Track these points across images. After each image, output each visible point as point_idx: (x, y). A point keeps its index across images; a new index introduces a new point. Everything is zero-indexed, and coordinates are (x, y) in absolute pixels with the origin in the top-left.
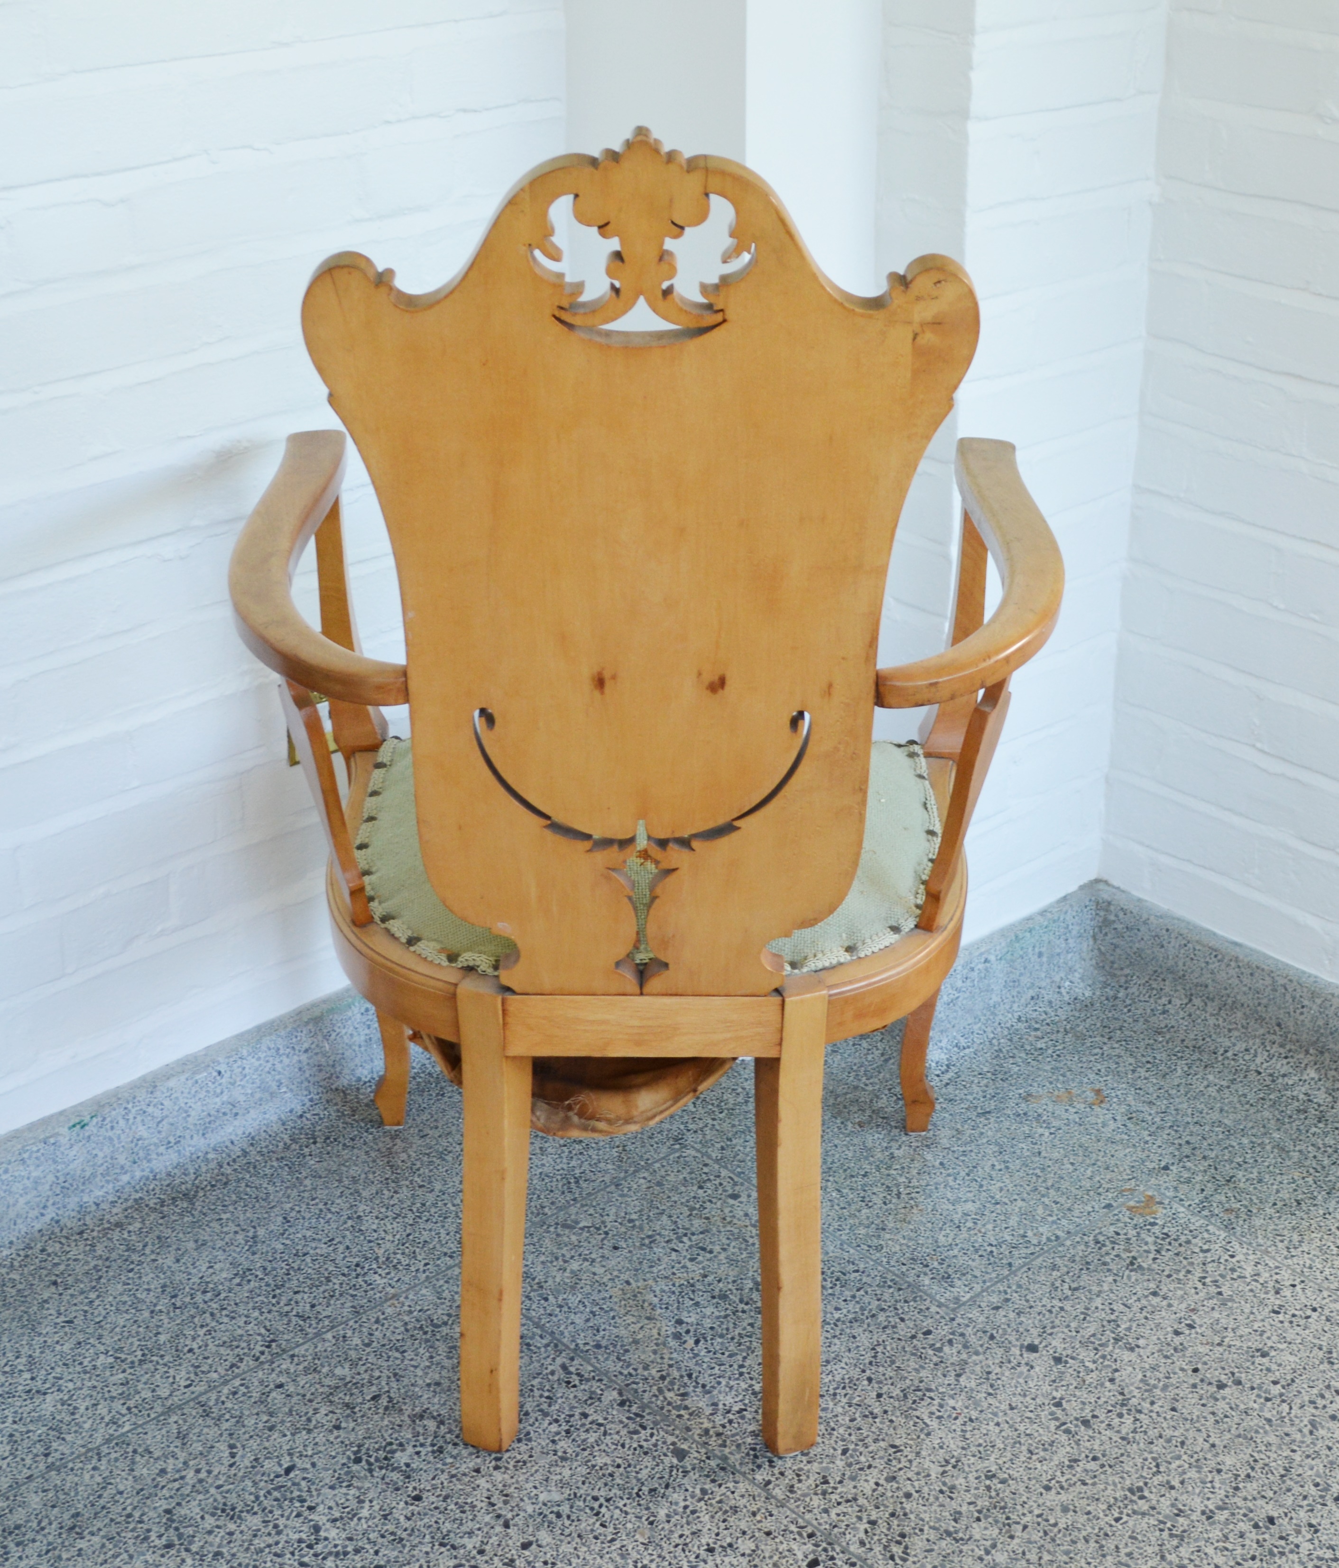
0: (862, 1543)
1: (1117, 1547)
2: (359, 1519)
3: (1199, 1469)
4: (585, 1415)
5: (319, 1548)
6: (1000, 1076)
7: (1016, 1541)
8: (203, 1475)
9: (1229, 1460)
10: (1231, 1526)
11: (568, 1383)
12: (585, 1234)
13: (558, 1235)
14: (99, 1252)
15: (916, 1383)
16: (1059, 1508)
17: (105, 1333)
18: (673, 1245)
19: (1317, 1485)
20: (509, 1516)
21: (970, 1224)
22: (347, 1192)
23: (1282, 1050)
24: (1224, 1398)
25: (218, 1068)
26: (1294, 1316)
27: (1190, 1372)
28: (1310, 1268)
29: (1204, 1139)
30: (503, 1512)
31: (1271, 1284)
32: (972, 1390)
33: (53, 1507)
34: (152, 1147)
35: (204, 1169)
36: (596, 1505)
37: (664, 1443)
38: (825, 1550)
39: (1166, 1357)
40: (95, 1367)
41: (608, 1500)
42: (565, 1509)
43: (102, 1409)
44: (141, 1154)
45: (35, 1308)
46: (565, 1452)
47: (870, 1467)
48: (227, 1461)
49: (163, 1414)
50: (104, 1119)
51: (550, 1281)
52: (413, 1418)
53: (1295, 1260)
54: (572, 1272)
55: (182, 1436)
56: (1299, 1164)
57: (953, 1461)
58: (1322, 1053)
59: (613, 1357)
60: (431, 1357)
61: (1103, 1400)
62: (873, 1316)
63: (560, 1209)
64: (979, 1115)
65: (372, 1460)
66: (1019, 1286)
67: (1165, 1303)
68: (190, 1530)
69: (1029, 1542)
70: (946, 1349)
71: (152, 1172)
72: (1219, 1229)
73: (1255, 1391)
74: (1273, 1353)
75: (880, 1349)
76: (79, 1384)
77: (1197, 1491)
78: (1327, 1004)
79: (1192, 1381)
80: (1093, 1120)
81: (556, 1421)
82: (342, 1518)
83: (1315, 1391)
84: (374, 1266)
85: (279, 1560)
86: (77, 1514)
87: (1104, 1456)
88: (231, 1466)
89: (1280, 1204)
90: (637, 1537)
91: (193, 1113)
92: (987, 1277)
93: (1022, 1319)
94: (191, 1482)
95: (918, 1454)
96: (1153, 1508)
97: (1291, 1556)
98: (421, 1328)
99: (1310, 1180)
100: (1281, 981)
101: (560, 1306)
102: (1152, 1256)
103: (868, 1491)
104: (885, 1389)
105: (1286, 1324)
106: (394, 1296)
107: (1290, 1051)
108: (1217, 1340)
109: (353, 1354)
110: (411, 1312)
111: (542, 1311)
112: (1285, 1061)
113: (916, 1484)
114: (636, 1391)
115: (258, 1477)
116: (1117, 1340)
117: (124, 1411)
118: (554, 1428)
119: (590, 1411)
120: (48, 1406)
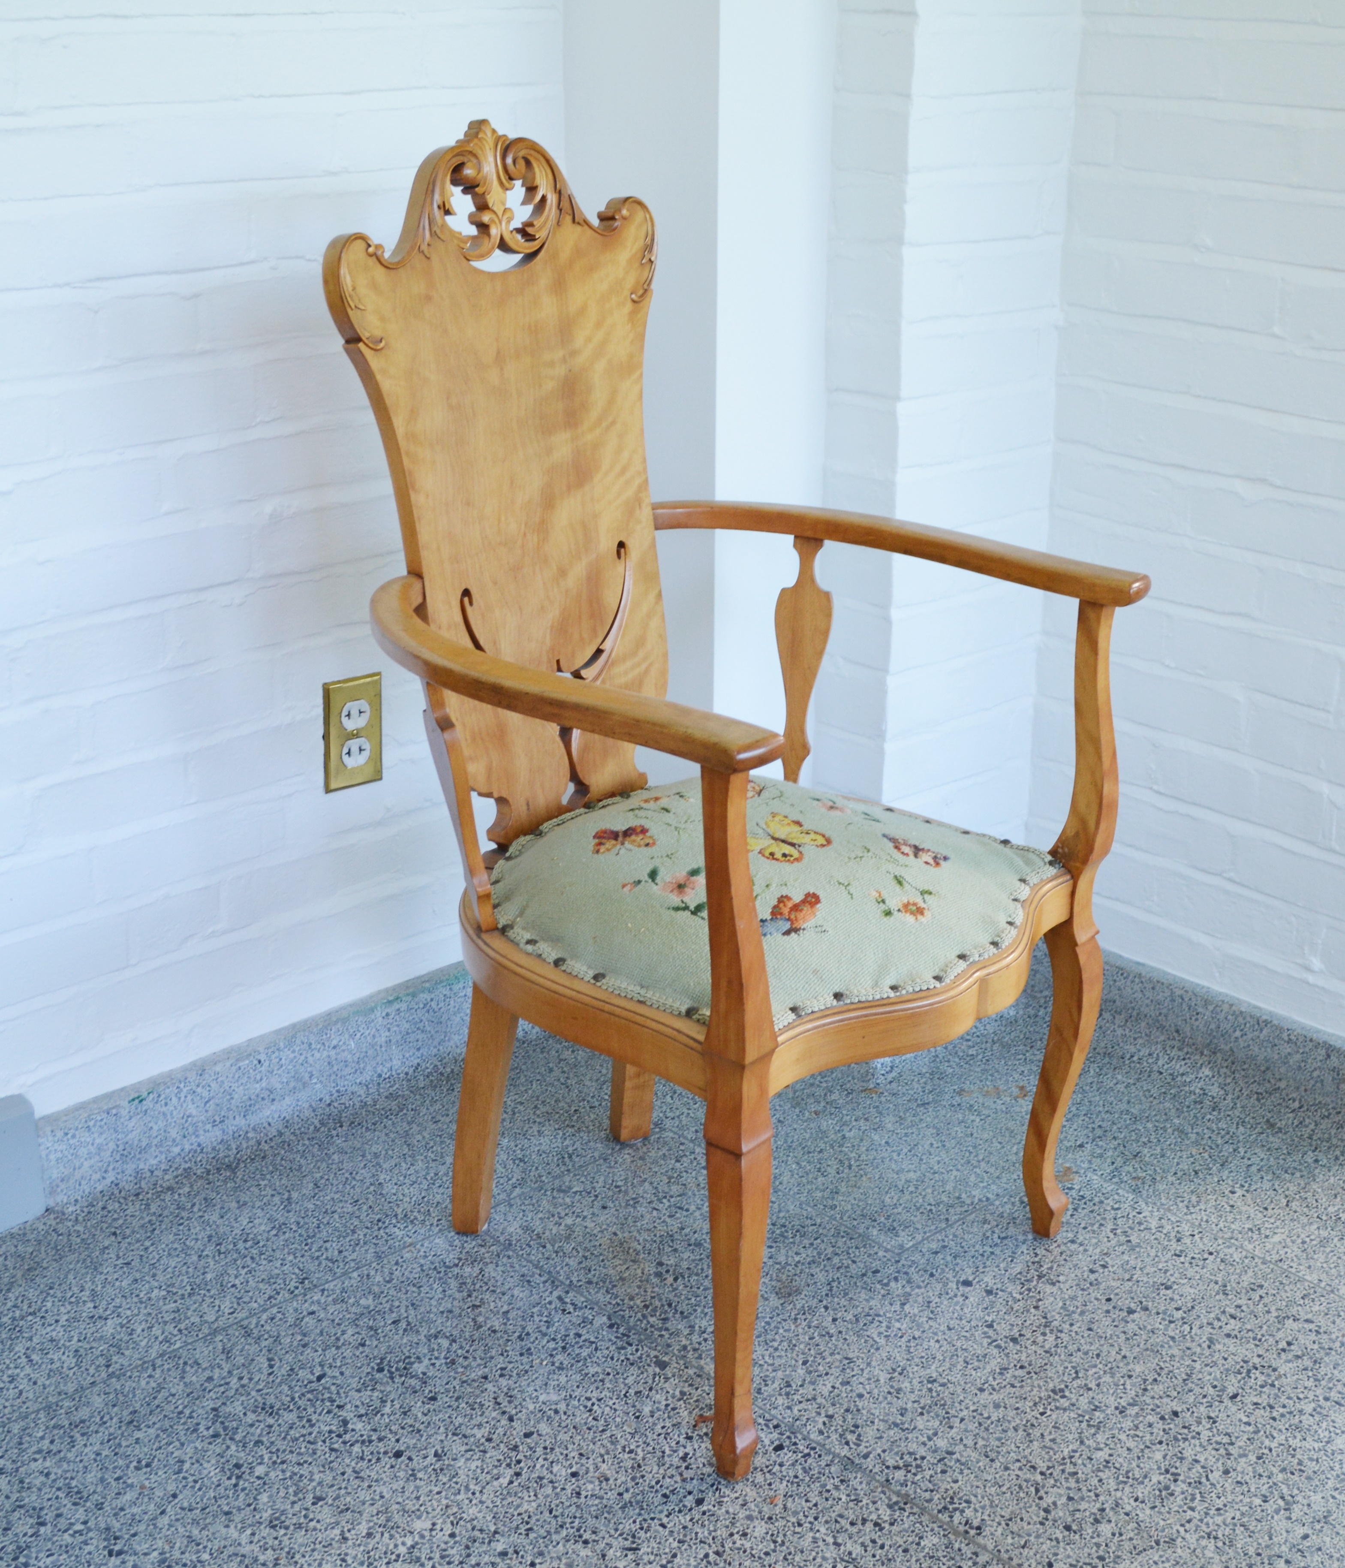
0: (821, 1432)
1: (1042, 1435)
2: (382, 1415)
3: (1113, 1375)
4: (579, 1335)
5: (347, 1437)
6: (937, 1076)
7: (954, 1430)
8: (245, 1381)
9: (1138, 1368)
10: (1141, 1419)
11: (564, 1310)
12: (577, 1197)
13: (554, 1198)
14: (153, 1210)
15: (867, 1310)
16: (991, 1405)
17: (159, 1272)
18: (654, 1205)
19: (1215, 1387)
20: (514, 1412)
21: (912, 1189)
22: (369, 1164)
23: (1180, 1053)
24: (1134, 1321)
25: (259, 1057)
26: (1193, 1258)
27: (1104, 1301)
28: (1207, 1221)
29: (1114, 1123)
30: (508, 1409)
31: (1173, 1234)
32: (915, 1315)
33: (114, 1406)
34: (200, 1124)
35: (244, 1145)
36: (589, 1404)
37: (648, 1356)
38: (789, 1437)
39: (1083, 1290)
40: (150, 1299)
41: (599, 1400)
42: (562, 1407)
43: (157, 1331)
44: (191, 1130)
45: (97, 1253)
46: (561, 1363)
47: (827, 1374)
48: (266, 1371)
49: (209, 1334)
50: (159, 1096)
51: (547, 1233)
52: (429, 1338)
53: (1194, 1216)
54: (566, 1225)
55: (227, 1353)
56: (1196, 1143)
57: (899, 1369)
58: (1214, 1053)
59: (603, 1291)
60: (444, 1291)
61: (1028, 1322)
62: (829, 1259)
63: (555, 1178)
64: (918, 1106)
65: (393, 1370)
66: (955, 1236)
67: (1081, 1248)
68: (235, 1424)
69: (966, 1430)
70: (893, 1284)
71: (199, 1145)
72: (1128, 1192)
73: (1161, 1316)
74: (1175, 1287)
75: (835, 1284)
76: (136, 1311)
77: (1111, 1391)
78: (1218, 1009)
79: (1105, 1308)
80: (1017, 1109)
81: (554, 1340)
82: (367, 1414)
83: (1212, 1315)
84: (394, 1221)
85: (312, 1446)
86: (135, 1412)
87: (1030, 1365)
88: (270, 1374)
89: (1180, 1174)
90: (625, 1428)
91: (236, 1096)
92: (927, 1229)
93: (958, 1260)
94: (235, 1387)
95: (869, 1364)
96: (1073, 1405)
97: (1193, 1441)
98: (435, 1268)
99: (1206, 1155)
100: (1178, 992)
101: (557, 1252)
102: (1070, 1213)
103: (825, 1391)
104: (839, 1315)
105: (1187, 1265)
106: (411, 1245)
107: (1187, 1053)
108: (1127, 1276)
109: (376, 1289)
110: (426, 1257)
111: (540, 1256)
112: (1183, 1063)
113: (867, 1387)
114: (623, 1317)
115: (294, 1383)
116: (1040, 1277)
117: (175, 1332)
118: (552, 1345)
119: (583, 1332)
120: (109, 1328)
